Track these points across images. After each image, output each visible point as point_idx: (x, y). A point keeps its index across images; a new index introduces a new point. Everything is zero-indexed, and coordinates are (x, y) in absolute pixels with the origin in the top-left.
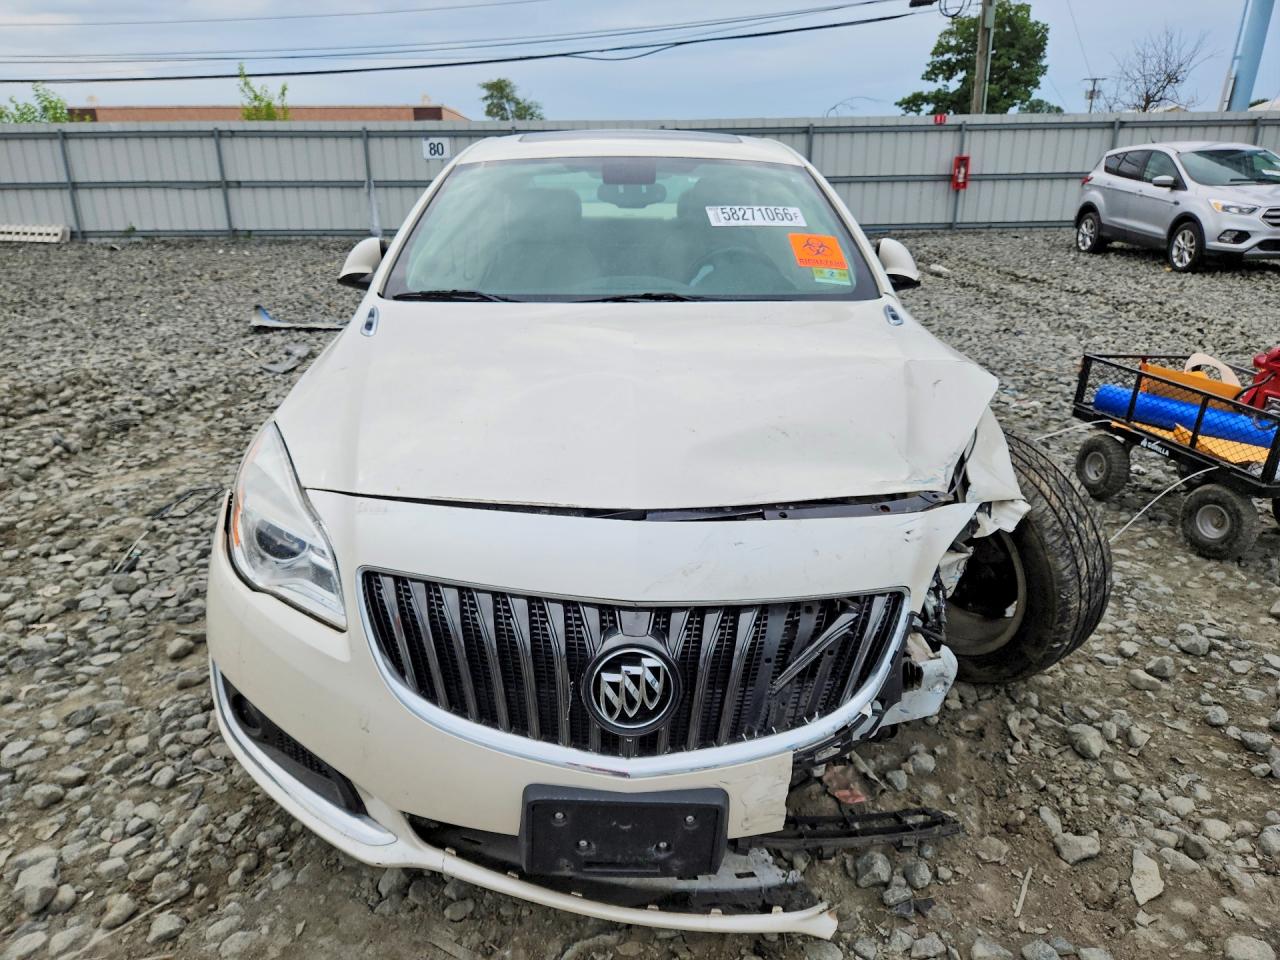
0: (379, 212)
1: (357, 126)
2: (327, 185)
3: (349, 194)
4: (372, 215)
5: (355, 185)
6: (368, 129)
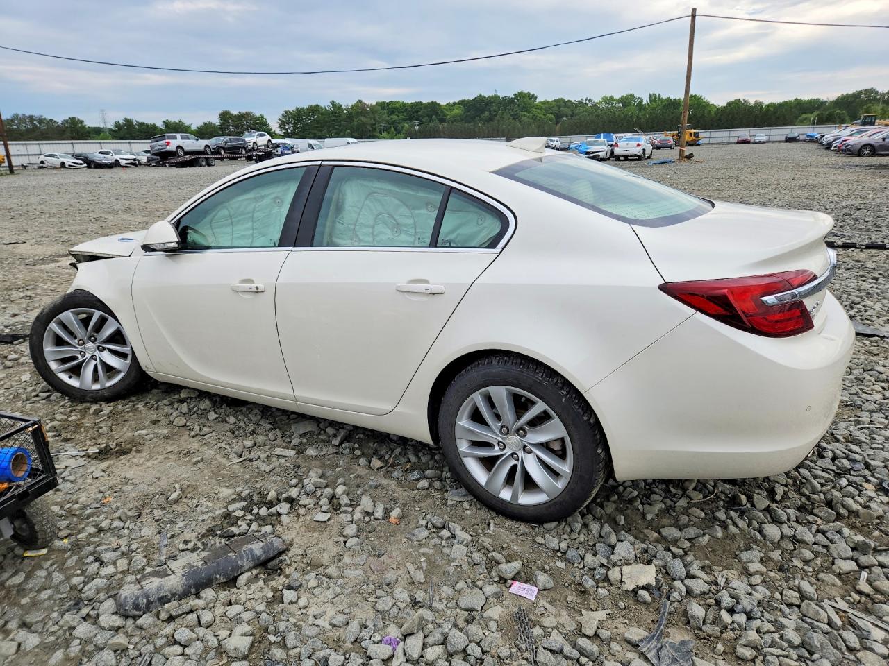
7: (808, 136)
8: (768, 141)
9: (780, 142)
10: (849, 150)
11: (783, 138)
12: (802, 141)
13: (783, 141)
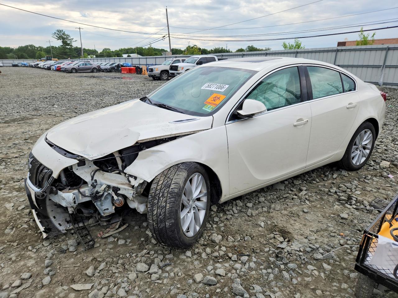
0: (384, 77)
1: (385, 46)
2: (367, 66)
3: (375, 70)
4: (381, 77)
5: (378, 67)
6: (390, 47)
7: (22, 64)
8: (3, 66)
9: (10, 66)
10: (67, 70)
11: (11, 65)
12: (20, 66)
13: (11, 66)
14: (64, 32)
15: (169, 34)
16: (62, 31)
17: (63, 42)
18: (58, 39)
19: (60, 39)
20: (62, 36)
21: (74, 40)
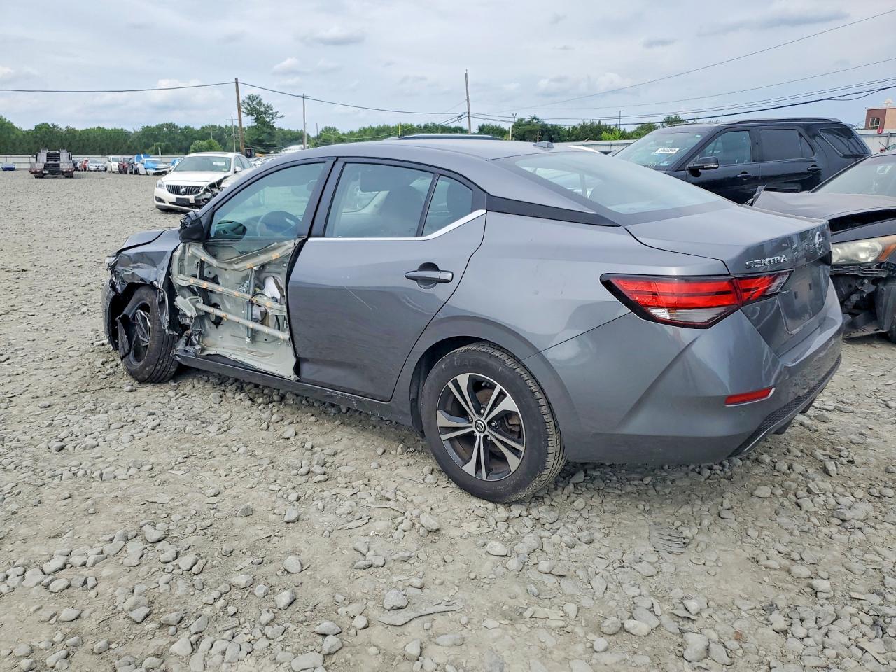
14: (260, 101)
15: (469, 113)
16: (257, 98)
17: (257, 119)
18: (248, 115)
19: (252, 115)
20: (256, 108)
21: (279, 115)
